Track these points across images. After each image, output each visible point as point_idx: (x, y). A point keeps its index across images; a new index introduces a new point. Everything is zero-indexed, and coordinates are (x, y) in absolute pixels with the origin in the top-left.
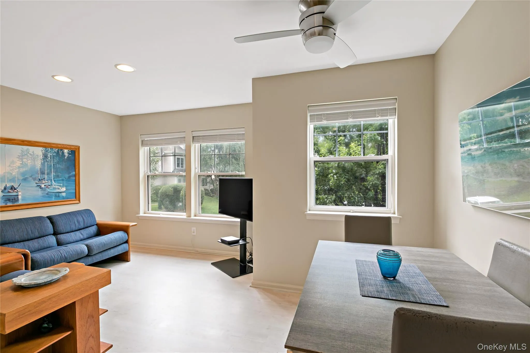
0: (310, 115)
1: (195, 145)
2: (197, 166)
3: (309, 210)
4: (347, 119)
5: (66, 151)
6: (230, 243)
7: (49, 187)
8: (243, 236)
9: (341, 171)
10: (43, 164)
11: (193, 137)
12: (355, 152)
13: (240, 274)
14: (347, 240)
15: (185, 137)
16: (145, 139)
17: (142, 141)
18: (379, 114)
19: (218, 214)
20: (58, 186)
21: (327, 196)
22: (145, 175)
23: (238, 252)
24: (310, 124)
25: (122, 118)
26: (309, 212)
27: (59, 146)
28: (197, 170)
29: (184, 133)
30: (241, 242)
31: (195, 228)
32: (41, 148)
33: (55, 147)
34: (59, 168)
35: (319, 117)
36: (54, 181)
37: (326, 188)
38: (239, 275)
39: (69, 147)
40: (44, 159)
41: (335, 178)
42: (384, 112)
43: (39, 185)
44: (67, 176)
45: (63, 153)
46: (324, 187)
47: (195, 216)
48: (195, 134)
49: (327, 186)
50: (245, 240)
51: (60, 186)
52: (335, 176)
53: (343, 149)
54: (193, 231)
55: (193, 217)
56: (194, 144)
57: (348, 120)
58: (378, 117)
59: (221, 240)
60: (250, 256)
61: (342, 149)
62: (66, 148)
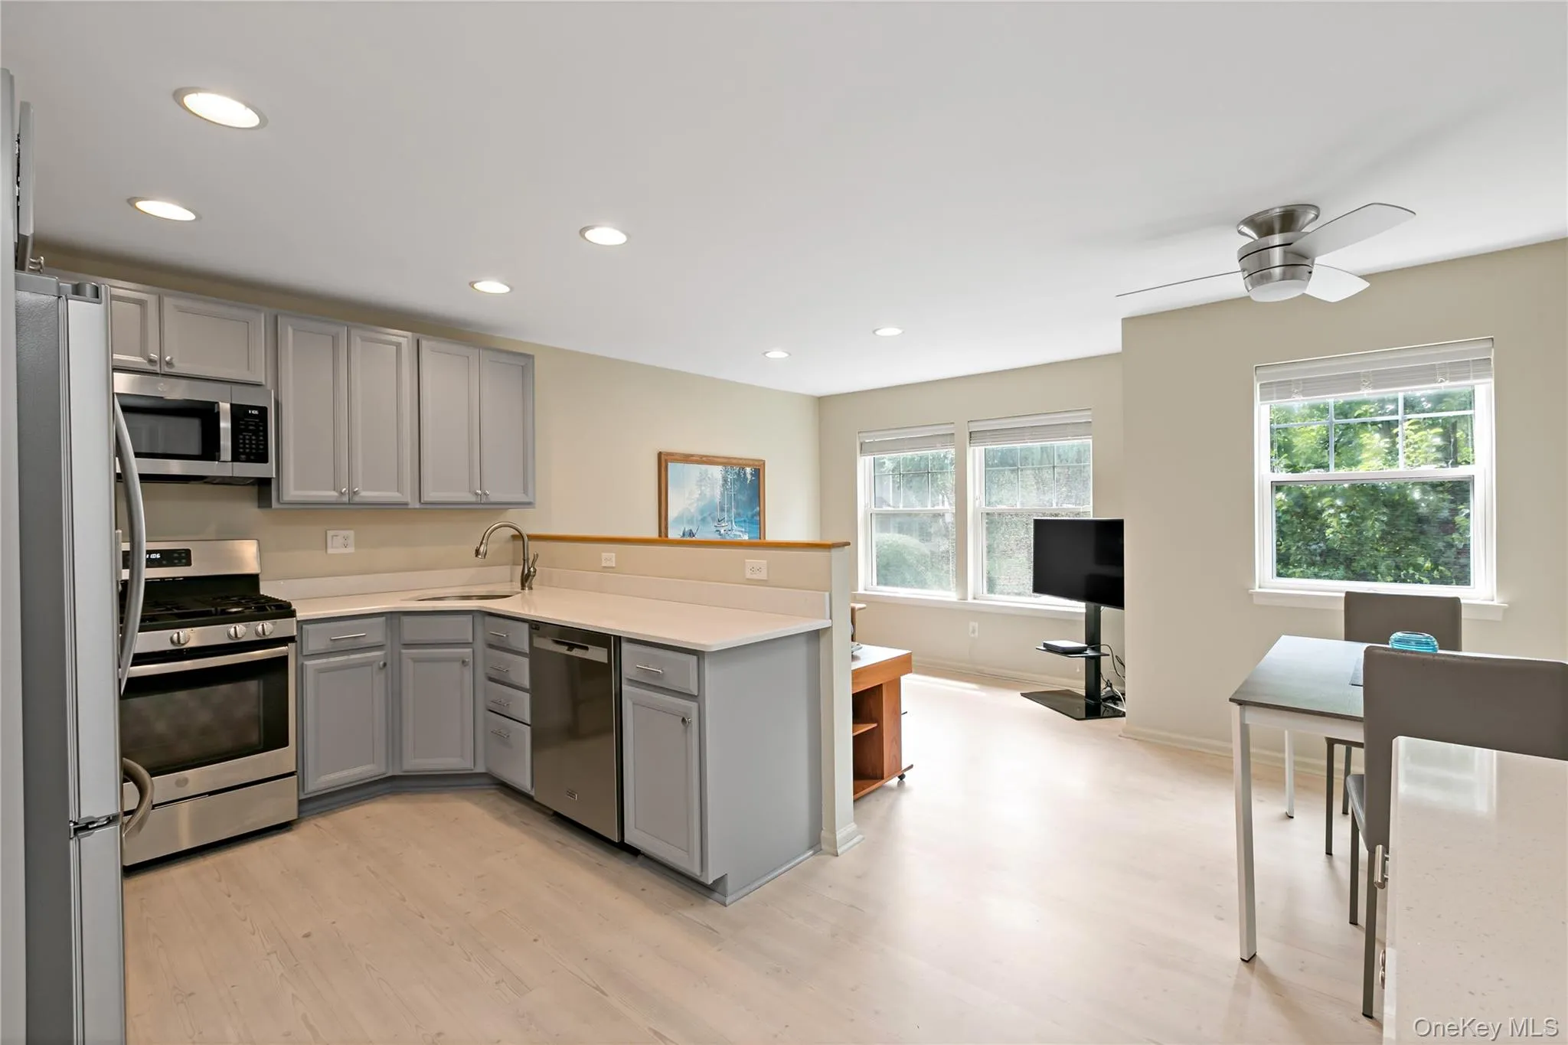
0: (1261, 385)
1: (974, 450)
2: (977, 493)
3: (1260, 587)
4: (1359, 390)
5: (748, 470)
6: (1067, 652)
7: (729, 532)
8: (1093, 638)
9: (1360, 501)
10: (722, 495)
11: (970, 433)
12: (1413, 448)
13: (1086, 715)
14: (1348, 638)
15: (953, 434)
16: (867, 441)
17: (861, 444)
18: (1443, 375)
19: (1030, 596)
20: (739, 531)
21: (1316, 570)
22: (866, 512)
23: (1081, 679)
24: (1261, 404)
25: (822, 402)
26: (1257, 590)
27: (741, 462)
28: (977, 502)
29: (952, 426)
30: (1089, 653)
31: (976, 625)
32: (720, 468)
33: (735, 464)
34: (741, 499)
35: (1283, 388)
36: (735, 522)
37: (1314, 547)
38: (1084, 717)
39: (751, 463)
40: (723, 485)
41: (1343, 521)
42: (1459, 369)
43: (718, 529)
44: (750, 514)
45: (745, 474)
46: (1310, 546)
47: (975, 599)
48: (975, 427)
49: (1318, 543)
50: (1097, 649)
51: (742, 531)
52: (1343, 515)
53: (1374, 441)
54: (971, 629)
55: (970, 600)
56: (972, 448)
57: (1361, 392)
58: (1442, 381)
59: (1045, 645)
60: (1109, 689)
61: (1368, 441)
62: (749, 466)
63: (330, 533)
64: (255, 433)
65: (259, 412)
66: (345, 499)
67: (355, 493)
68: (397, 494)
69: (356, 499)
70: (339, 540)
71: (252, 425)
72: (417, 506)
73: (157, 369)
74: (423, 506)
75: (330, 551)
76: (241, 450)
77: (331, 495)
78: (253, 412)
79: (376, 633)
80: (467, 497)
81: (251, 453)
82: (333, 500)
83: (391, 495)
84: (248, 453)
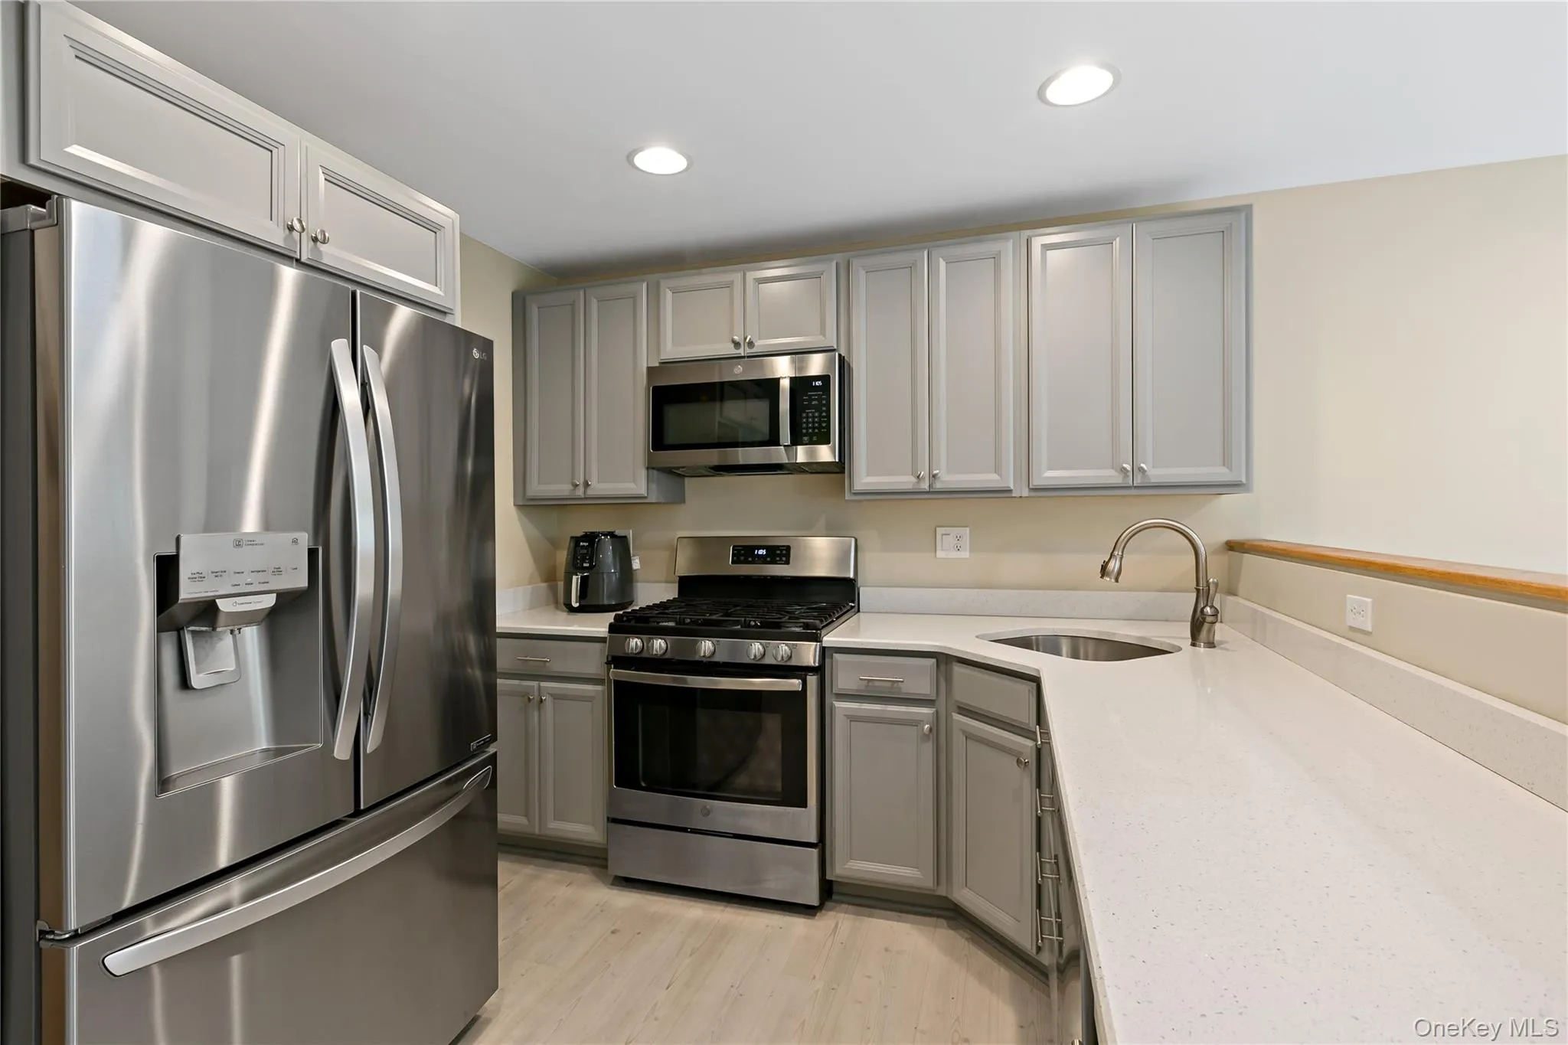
63: (940, 531)
64: (818, 408)
65: (822, 382)
66: (925, 486)
67: (934, 476)
68: (995, 477)
69: (938, 486)
70: (950, 541)
71: (815, 399)
72: (1025, 493)
73: (741, 352)
74: (1033, 494)
75: (940, 554)
76: (804, 431)
77: (906, 481)
78: (817, 384)
79: (920, 680)
80: (1108, 475)
81: (814, 434)
82: (909, 487)
83: (989, 479)
84: (810, 433)
